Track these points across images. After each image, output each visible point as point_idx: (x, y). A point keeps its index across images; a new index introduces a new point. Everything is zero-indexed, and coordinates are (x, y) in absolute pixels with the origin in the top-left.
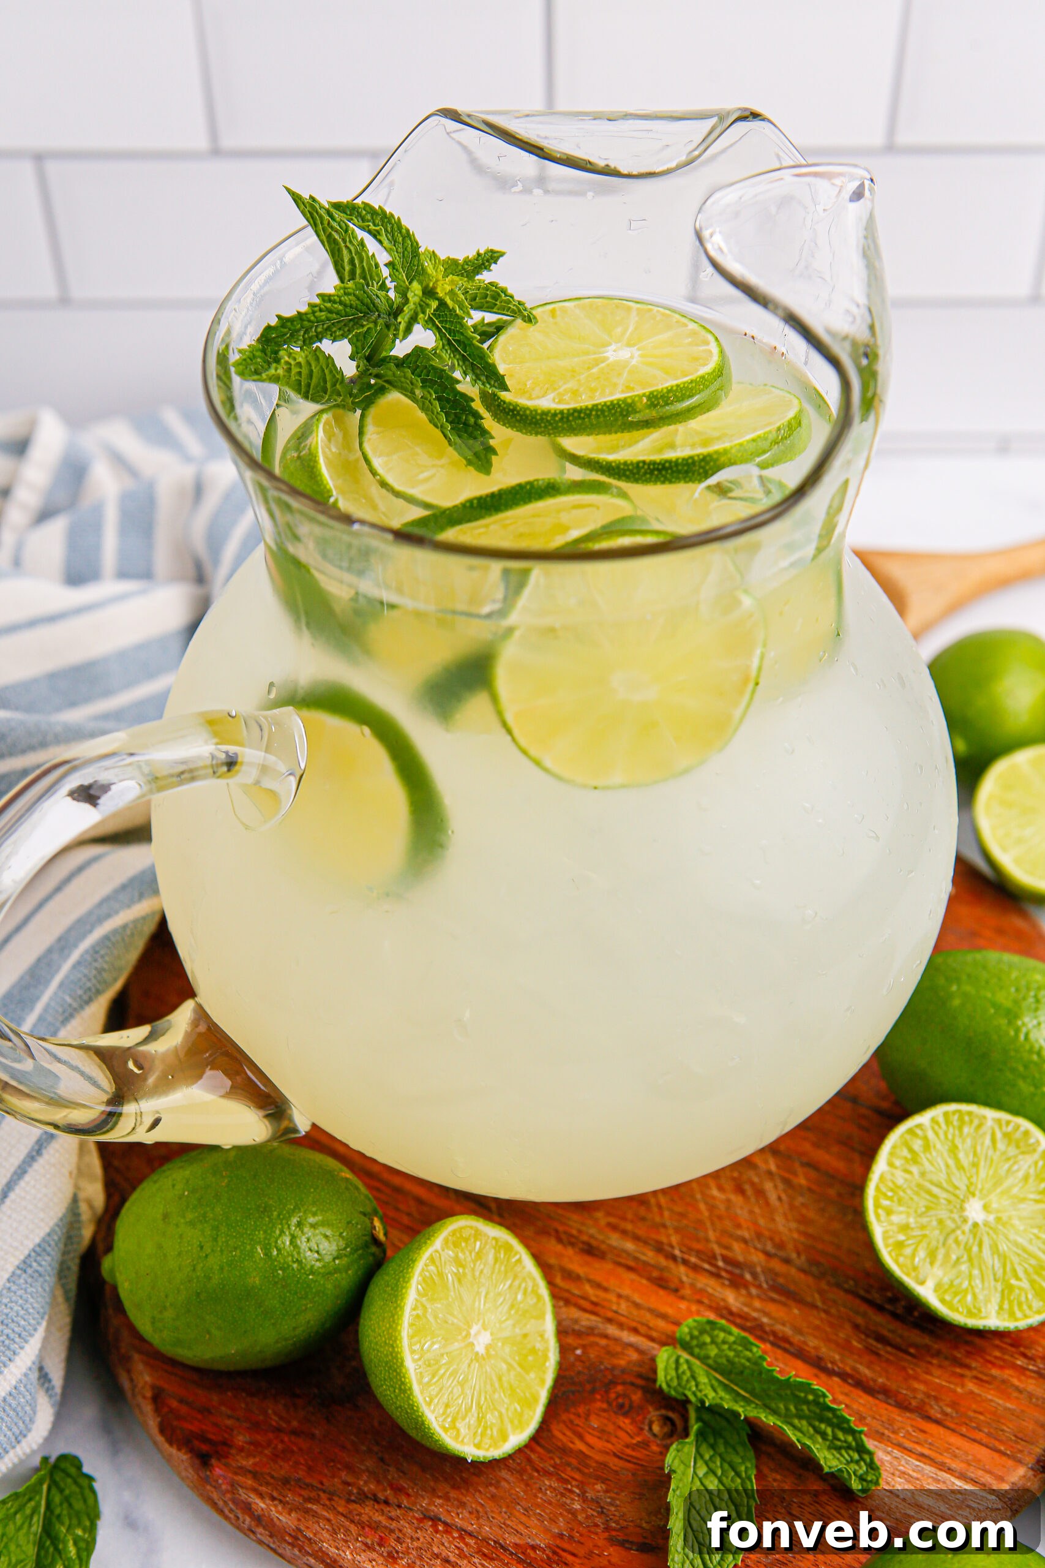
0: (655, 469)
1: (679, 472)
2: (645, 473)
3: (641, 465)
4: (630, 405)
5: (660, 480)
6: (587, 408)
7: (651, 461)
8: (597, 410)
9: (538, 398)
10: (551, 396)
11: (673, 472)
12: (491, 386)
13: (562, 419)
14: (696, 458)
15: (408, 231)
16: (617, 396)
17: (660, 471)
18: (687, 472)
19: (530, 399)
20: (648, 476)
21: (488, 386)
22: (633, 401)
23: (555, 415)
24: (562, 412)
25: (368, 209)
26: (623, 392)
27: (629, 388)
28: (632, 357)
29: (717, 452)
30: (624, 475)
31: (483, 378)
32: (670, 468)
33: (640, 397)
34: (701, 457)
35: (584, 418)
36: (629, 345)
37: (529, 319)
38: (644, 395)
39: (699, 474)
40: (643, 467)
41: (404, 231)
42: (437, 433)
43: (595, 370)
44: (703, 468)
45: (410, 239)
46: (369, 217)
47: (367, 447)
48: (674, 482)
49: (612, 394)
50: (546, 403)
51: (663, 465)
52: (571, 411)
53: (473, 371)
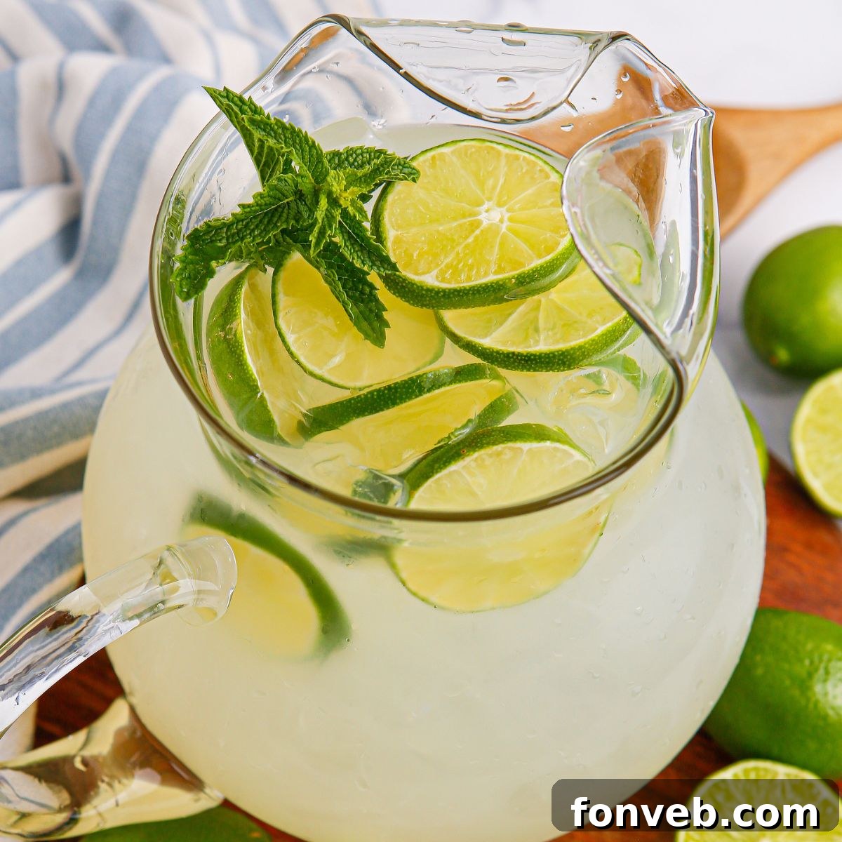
0: (521, 359)
1: (542, 363)
2: (515, 361)
3: (511, 355)
4: (502, 285)
5: (526, 368)
6: (465, 289)
7: (519, 353)
8: (474, 290)
9: (424, 273)
10: (435, 272)
11: (537, 363)
12: (385, 269)
13: (444, 296)
14: (556, 353)
15: (314, 142)
16: (491, 278)
17: (527, 361)
18: (548, 363)
19: (417, 274)
20: (516, 364)
21: (382, 269)
22: (504, 283)
23: (438, 292)
24: (444, 291)
25: (279, 124)
26: (496, 273)
27: (500, 270)
28: (501, 221)
29: (572, 349)
30: (497, 361)
31: (378, 263)
32: (535, 359)
33: (510, 279)
34: (560, 352)
35: (462, 296)
36: (500, 205)
37: (413, 175)
38: (513, 277)
39: (558, 364)
40: (513, 357)
41: (310, 143)
42: (340, 306)
43: (470, 240)
44: (562, 360)
45: (316, 149)
46: (280, 131)
47: (281, 322)
48: (538, 371)
49: (486, 275)
50: (430, 279)
51: (529, 357)
52: (452, 291)
53: (369, 257)
